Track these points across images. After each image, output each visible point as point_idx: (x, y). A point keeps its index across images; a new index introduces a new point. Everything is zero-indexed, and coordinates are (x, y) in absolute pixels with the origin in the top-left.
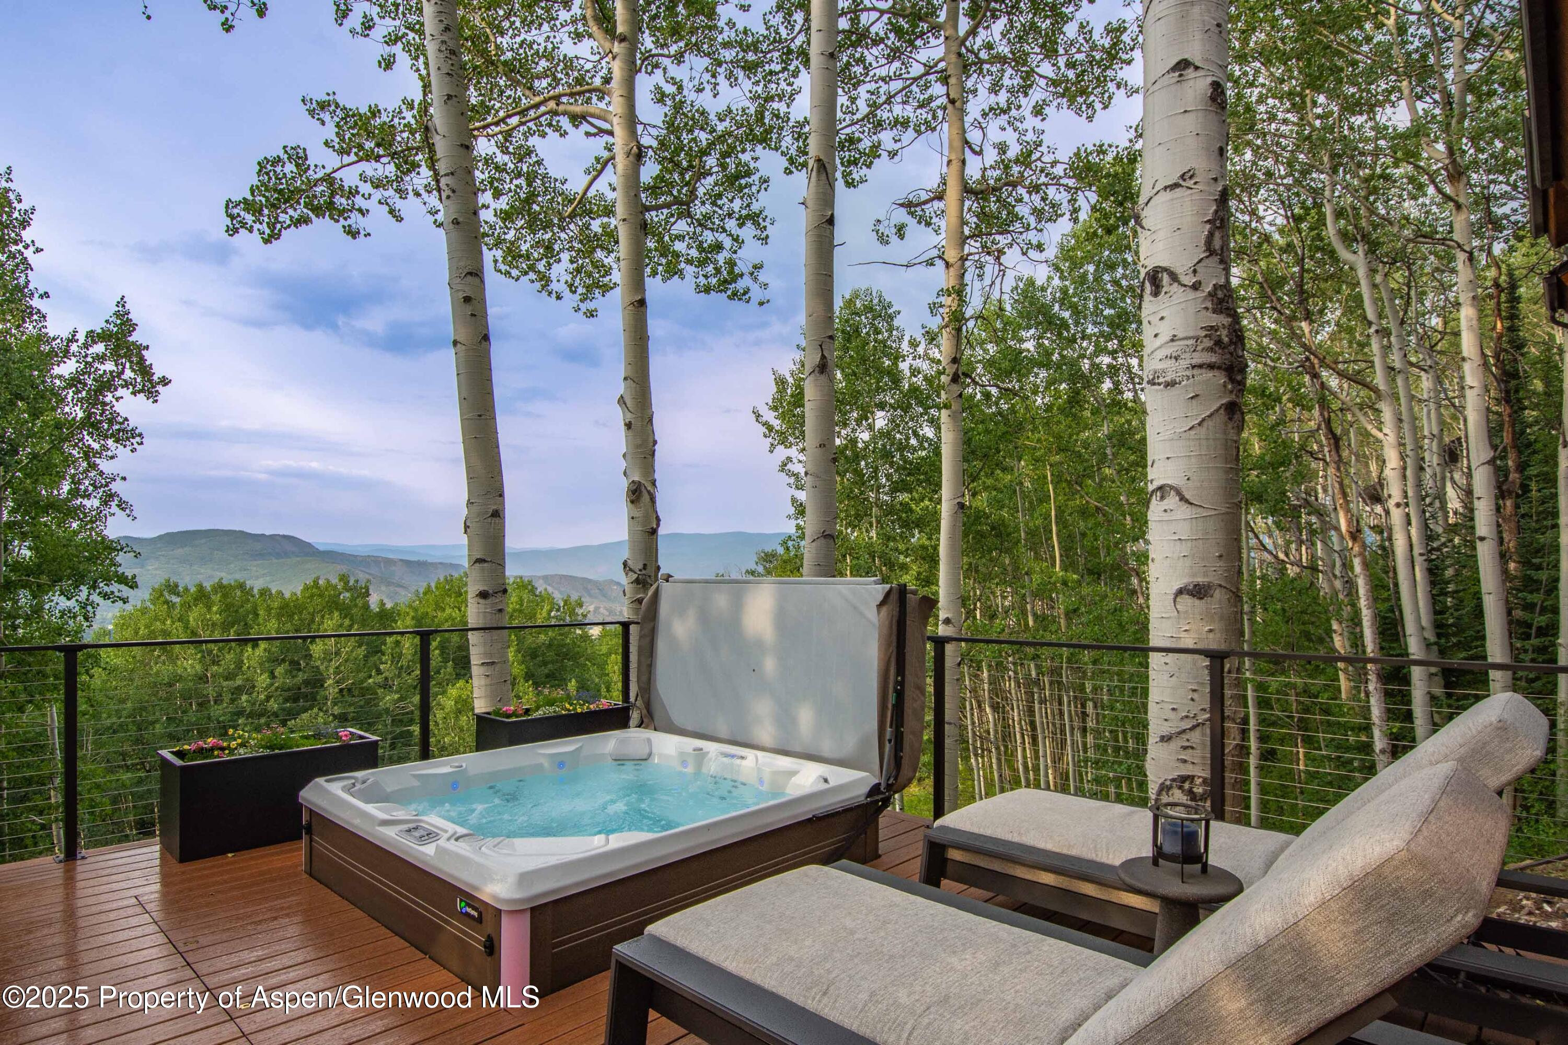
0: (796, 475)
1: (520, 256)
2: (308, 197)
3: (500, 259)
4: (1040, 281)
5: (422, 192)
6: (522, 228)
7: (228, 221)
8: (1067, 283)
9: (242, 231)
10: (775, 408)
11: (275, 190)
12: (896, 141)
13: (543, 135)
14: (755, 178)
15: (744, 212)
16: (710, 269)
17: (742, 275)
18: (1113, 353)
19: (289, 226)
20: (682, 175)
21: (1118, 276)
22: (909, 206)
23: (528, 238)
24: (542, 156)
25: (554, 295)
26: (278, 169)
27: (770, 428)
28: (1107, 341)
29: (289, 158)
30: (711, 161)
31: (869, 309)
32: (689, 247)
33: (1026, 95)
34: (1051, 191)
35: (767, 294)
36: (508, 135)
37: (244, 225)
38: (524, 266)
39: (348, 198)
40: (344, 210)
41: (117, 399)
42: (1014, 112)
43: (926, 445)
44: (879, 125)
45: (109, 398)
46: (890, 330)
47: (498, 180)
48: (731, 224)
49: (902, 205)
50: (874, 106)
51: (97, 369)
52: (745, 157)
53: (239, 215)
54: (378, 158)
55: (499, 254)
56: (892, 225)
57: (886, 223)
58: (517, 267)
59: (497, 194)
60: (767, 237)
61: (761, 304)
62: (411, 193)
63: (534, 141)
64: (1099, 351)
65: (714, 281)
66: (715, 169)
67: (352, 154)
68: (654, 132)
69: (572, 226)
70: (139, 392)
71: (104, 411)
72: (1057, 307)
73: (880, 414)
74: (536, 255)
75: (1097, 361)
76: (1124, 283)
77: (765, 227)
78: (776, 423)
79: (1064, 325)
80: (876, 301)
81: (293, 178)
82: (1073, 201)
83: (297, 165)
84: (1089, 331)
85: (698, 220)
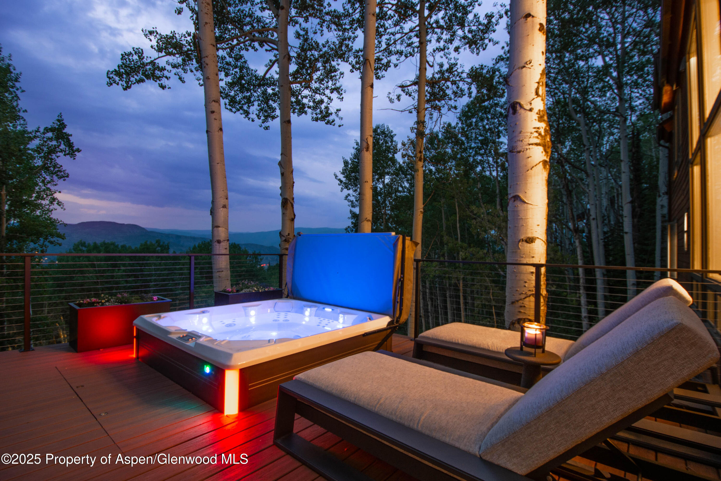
0: (352, 202)
1: (236, 103)
2: (143, 70)
3: (228, 104)
4: (453, 124)
5: (194, 70)
6: (237, 90)
7: (108, 80)
8: (464, 126)
9: (114, 84)
10: (343, 173)
11: (129, 67)
12: (397, 60)
13: (247, 50)
14: (338, 73)
15: (333, 87)
16: (318, 111)
17: (331, 114)
18: (482, 155)
19: (135, 83)
20: (307, 70)
21: (485, 123)
22: (402, 87)
23: (240, 95)
24: (246, 59)
25: (251, 120)
26: (131, 58)
27: (341, 181)
28: (480, 150)
29: (136, 53)
30: (319, 65)
31: (383, 133)
32: (309, 101)
33: (451, 44)
34: (461, 84)
35: (342, 122)
36: (232, 48)
37: (115, 82)
38: (238, 107)
39: (161, 71)
40: (160, 77)
41: (58, 157)
42: (446, 51)
43: (406, 190)
44: (390, 53)
45: (54, 156)
46: (392, 141)
47: (227, 69)
48: (327, 92)
49: (400, 87)
50: (388, 45)
51: (48, 144)
52: (334, 63)
53: (113, 77)
54: (174, 55)
55: (227, 101)
56: (395, 95)
57: (393, 94)
58: (235, 107)
59: (227, 75)
60: (343, 98)
61: (340, 126)
62: (189, 71)
63: (243, 52)
64: (477, 154)
65: (320, 116)
66: (321, 68)
67: (163, 53)
68: (296, 50)
69: (259, 90)
70: (68, 154)
71: (51, 162)
72: (460, 136)
73: (387, 177)
74: (243, 102)
75: (476, 158)
76: (487, 127)
77: (342, 94)
78: (344, 180)
79: (463, 143)
80: (386, 130)
81: (137, 62)
82: (469, 89)
83: (139, 56)
84: (473, 146)
85: (313, 90)
